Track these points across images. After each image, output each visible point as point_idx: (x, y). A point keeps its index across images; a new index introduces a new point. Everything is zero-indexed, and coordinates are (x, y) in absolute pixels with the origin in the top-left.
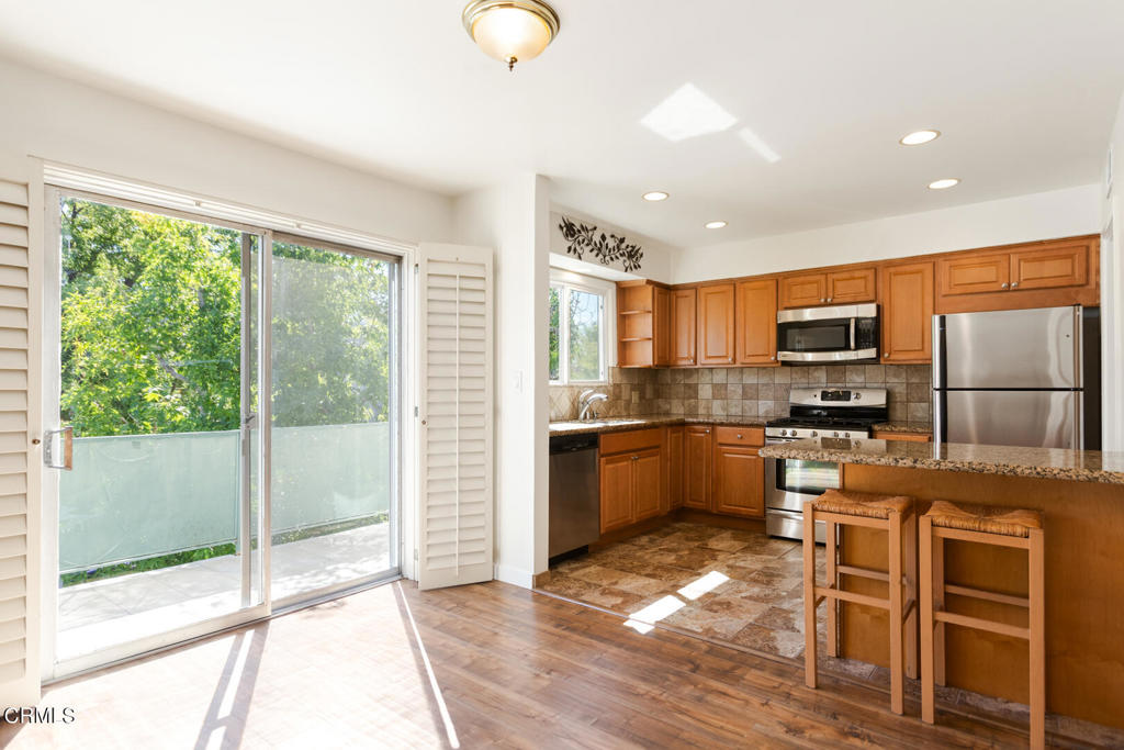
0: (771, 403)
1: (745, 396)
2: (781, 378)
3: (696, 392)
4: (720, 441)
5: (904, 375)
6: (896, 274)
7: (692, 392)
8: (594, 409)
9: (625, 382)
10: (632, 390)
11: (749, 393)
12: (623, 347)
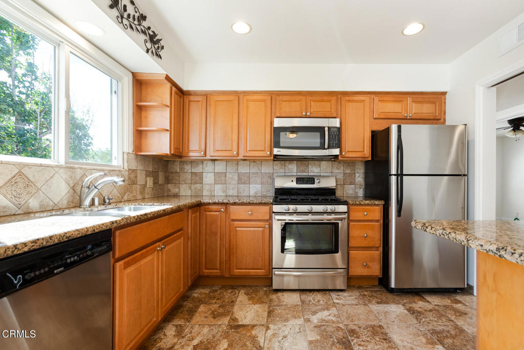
0: (259, 187)
1: (240, 181)
2: (267, 169)
3: (201, 178)
4: (233, 217)
5: (342, 168)
6: (349, 101)
7: (197, 178)
8: (105, 194)
9: (140, 168)
10: (147, 176)
11: (243, 180)
12: (139, 135)
